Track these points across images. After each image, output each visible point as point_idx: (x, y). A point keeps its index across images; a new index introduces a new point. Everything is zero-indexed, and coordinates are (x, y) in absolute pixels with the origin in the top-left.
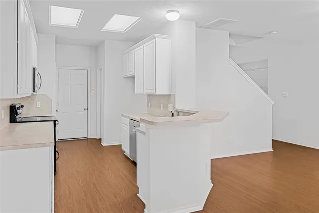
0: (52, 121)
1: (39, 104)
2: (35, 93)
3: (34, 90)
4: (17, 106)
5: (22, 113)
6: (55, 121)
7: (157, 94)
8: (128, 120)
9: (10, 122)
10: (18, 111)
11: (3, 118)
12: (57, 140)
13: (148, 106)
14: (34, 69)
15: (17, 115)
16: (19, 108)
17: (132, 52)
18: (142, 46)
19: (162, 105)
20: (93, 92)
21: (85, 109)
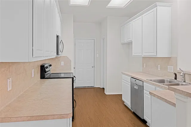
0: (70, 78)
1: (62, 63)
2: (59, 56)
3: (57, 54)
4: (45, 66)
5: (51, 71)
6: (73, 78)
7: (158, 56)
8: (129, 78)
9: (41, 78)
10: (47, 70)
11: (33, 76)
12: (74, 87)
13: (143, 66)
14: (58, 36)
15: (45, 73)
16: (47, 67)
17: (130, 23)
18: (141, 16)
19: (159, 66)
20: (98, 55)
21: (92, 67)
